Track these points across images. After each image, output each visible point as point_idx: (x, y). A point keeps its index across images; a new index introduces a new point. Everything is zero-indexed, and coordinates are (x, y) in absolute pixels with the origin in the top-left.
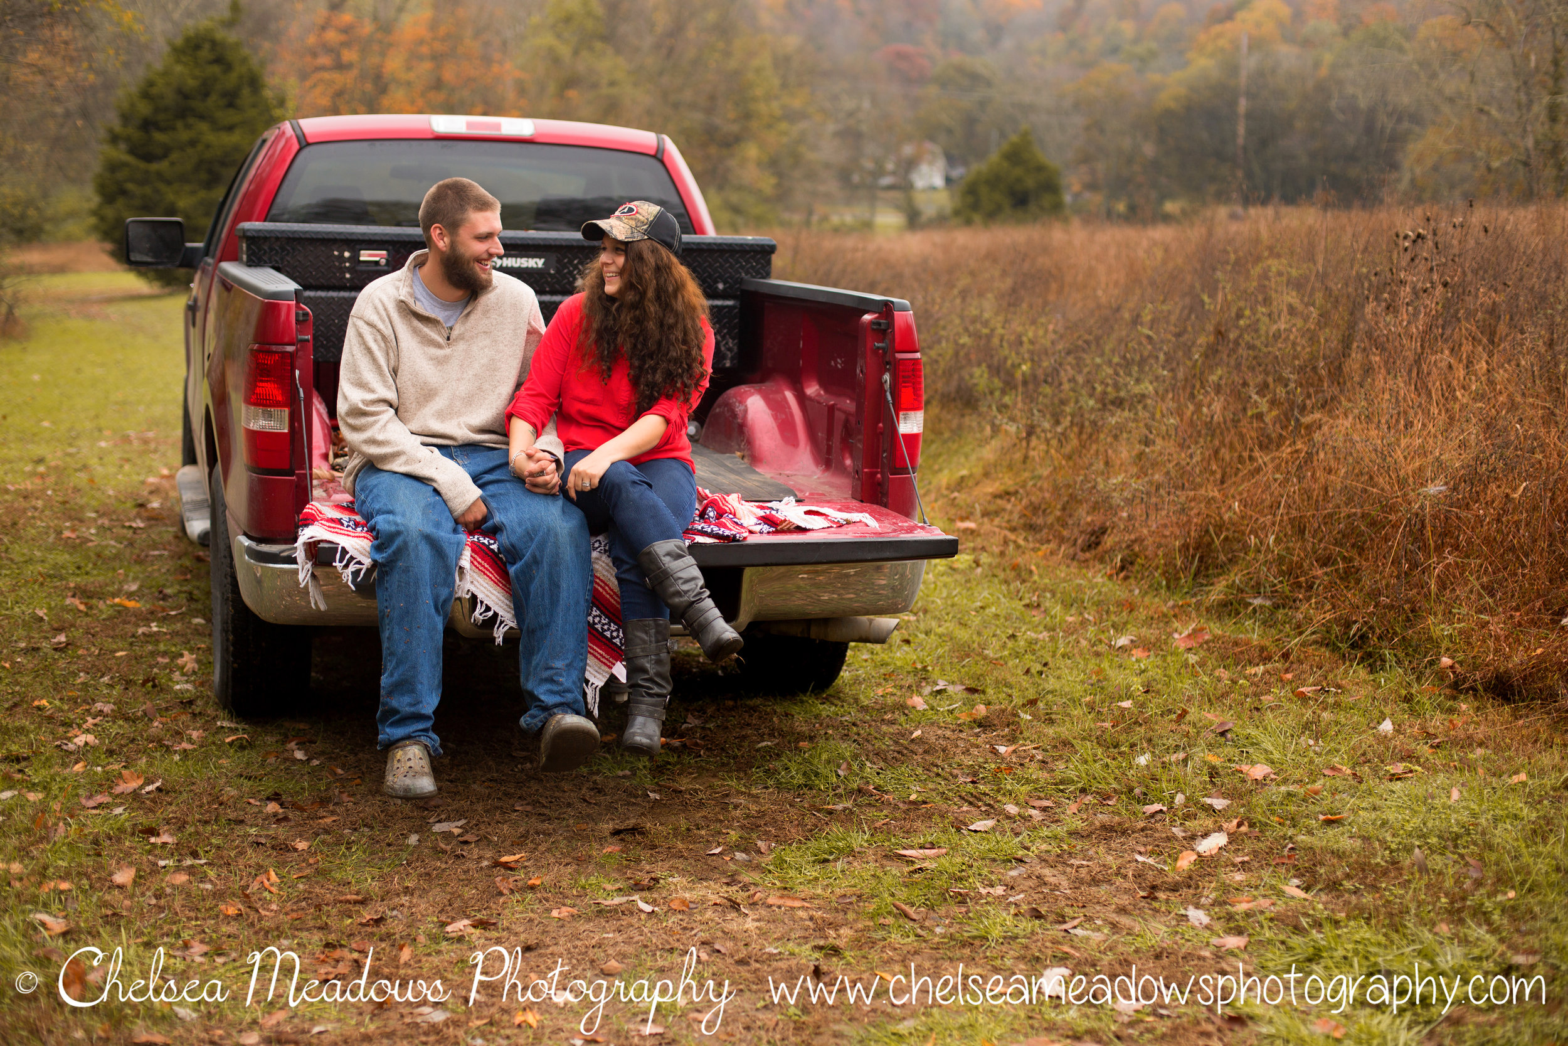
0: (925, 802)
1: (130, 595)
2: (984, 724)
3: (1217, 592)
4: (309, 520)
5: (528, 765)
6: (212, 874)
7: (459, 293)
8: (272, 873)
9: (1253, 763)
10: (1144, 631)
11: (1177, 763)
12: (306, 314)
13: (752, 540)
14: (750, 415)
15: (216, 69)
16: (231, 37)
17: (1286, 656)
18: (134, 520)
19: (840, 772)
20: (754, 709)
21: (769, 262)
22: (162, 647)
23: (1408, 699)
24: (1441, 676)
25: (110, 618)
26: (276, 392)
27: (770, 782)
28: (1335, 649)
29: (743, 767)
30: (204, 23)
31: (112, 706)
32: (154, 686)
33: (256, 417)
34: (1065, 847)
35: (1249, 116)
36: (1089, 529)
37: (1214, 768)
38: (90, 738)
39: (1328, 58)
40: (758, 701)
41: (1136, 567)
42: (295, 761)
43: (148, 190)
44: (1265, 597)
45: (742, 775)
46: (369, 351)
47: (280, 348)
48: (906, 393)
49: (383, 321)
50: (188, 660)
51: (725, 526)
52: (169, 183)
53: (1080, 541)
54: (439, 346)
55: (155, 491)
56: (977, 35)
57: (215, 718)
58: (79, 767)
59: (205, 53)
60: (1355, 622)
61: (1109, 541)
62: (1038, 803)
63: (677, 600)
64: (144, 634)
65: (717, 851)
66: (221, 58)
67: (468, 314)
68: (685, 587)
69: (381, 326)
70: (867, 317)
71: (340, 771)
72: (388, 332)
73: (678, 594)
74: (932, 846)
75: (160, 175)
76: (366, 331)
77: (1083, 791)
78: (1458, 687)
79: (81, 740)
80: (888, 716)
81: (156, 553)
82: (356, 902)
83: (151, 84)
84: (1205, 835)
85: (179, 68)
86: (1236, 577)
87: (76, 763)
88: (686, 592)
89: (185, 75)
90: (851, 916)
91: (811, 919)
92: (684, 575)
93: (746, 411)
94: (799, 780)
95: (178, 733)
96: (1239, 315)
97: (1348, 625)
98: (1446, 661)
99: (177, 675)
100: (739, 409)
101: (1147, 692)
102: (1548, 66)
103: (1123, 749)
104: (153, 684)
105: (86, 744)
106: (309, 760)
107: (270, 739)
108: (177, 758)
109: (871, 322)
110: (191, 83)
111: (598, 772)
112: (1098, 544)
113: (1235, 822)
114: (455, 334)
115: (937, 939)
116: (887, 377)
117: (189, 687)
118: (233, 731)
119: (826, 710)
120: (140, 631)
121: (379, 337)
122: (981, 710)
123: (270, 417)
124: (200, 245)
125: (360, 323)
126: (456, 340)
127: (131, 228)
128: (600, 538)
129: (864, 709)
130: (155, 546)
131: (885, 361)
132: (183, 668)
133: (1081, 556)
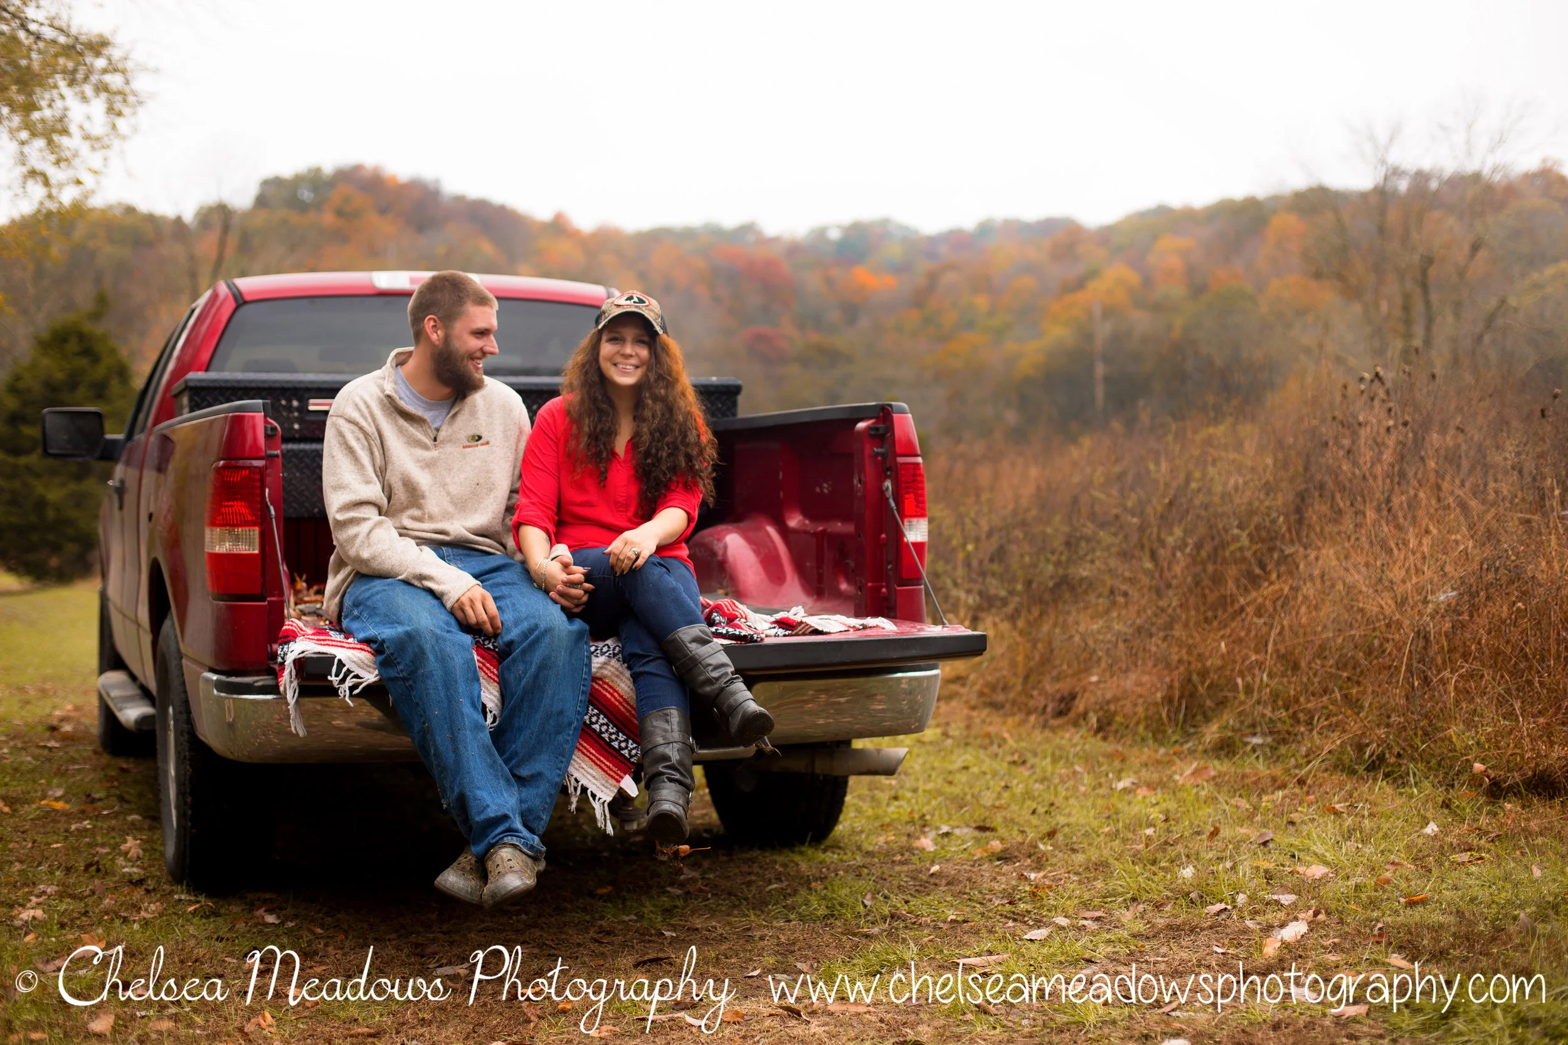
0: (965, 921)
1: (57, 799)
2: (1005, 857)
3: (1212, 732)
4: (291, 636)
5: (524, 917)
6: (199, 1020)
7: (446, 391)
8: (268, 1015)
9: (1309, 865)
10: (1144, 773)
11: (1226, 871)
12: (274, 429)
13: (767, 641)
14: (730, 552)
15: (83, 362)
16: (97, 329)
17: (1301, 782)
18: (49, 740)
19: (866, 902)
20: (753, 860)
21: (734, 404)
22: (99, 839)
23: (1446, 805)
24: (1475, 781)
25: (38, 818)
26: (244, 510)
27: (792, 917)
28: (1353, 772)
29: (761, 904)
30: (70, 317)
31: (55, 888)
32: (98, 870)
33: (222, 541)
34: (1133, 947)
35: (1107, 379)
36: (1058, 696)
37: (1266, 871)
38: (39, 913)
39: (1179, 322)
40: (756, 853)
41: (1114, 727)
42: (267, 925)
43: (17, 484)
44: (1264, 734)
45: (758, 912)
46: (350, 451)
47: (248, 462)
48: (909, 501)
49: (366, 419)
50: (131, 844)
51: (740, 627)
52: (38, 476)
53: (1049, 709)
54: (426, 448)
55: (63, 719)
56: (834, 316)
57: (171, 893)
58: (29, 938)
59: (73, 346)
60: (1367, 745)
61: (1080, 705)
62: (1088, 914)
63: (708, 689)
64: (77, 830)
65: (755, 973)
66: (89, 350)
67: (455, 415)
68: (715, 674)
69: (363, 423)
70: (861, 425)
71: (319, 931)
72: (371, 429)
73: (710, 681)
74: (990, 953)
75: (29, 469)
76: (346, 428)
77: (1134, 899)
78: (1496, 791)
79: (26, 915)
80: (898, 858)
81: (76, 767)
82: (370, 1035)
83: (18, 378)
84: (1282, 926)
85: (45, 362)
86: (1229, 718)
87: (26, 934)
88: (717, 679)
89: (54, 368)
90: (924, 1016)
91: (882, 1021)
92: (713, 661)
93: (726, 547)
94: (823, 911)
95: (134, 906)
96: (1188, 479)
97: (1360, 748)
98: (1478, 767)
99: (120, 861)
100: (718, 547)
101: (1166, 820)
102: (1398, 313)
103: (1163, 864)
104: (94, 868)
105: (34, 918)
106: (282, 923)
107: (235, 909)
108: (136, 926)
109: (868, 428)
110: (59, 376)
111: (602, 918)
112: (1069, 710)
113: (1311, 912)
114: (442, 435)
115: (1026, 1030)
116: (888, 484)
117: (135, 870)
118: (191, 903)
119: (831, 857)
120: (73, 827)
121: (361, 436)
122: (996, 845)
123: (237, 539)
124: (120, 437)
125: (341, 422)
126: (442, 442)
127: (48, 418)
128: (609, 642)
129: (869, 854)
130: (73, 761)
131: (887, 467)
132: (127, 853)
133: (1055, 722)
